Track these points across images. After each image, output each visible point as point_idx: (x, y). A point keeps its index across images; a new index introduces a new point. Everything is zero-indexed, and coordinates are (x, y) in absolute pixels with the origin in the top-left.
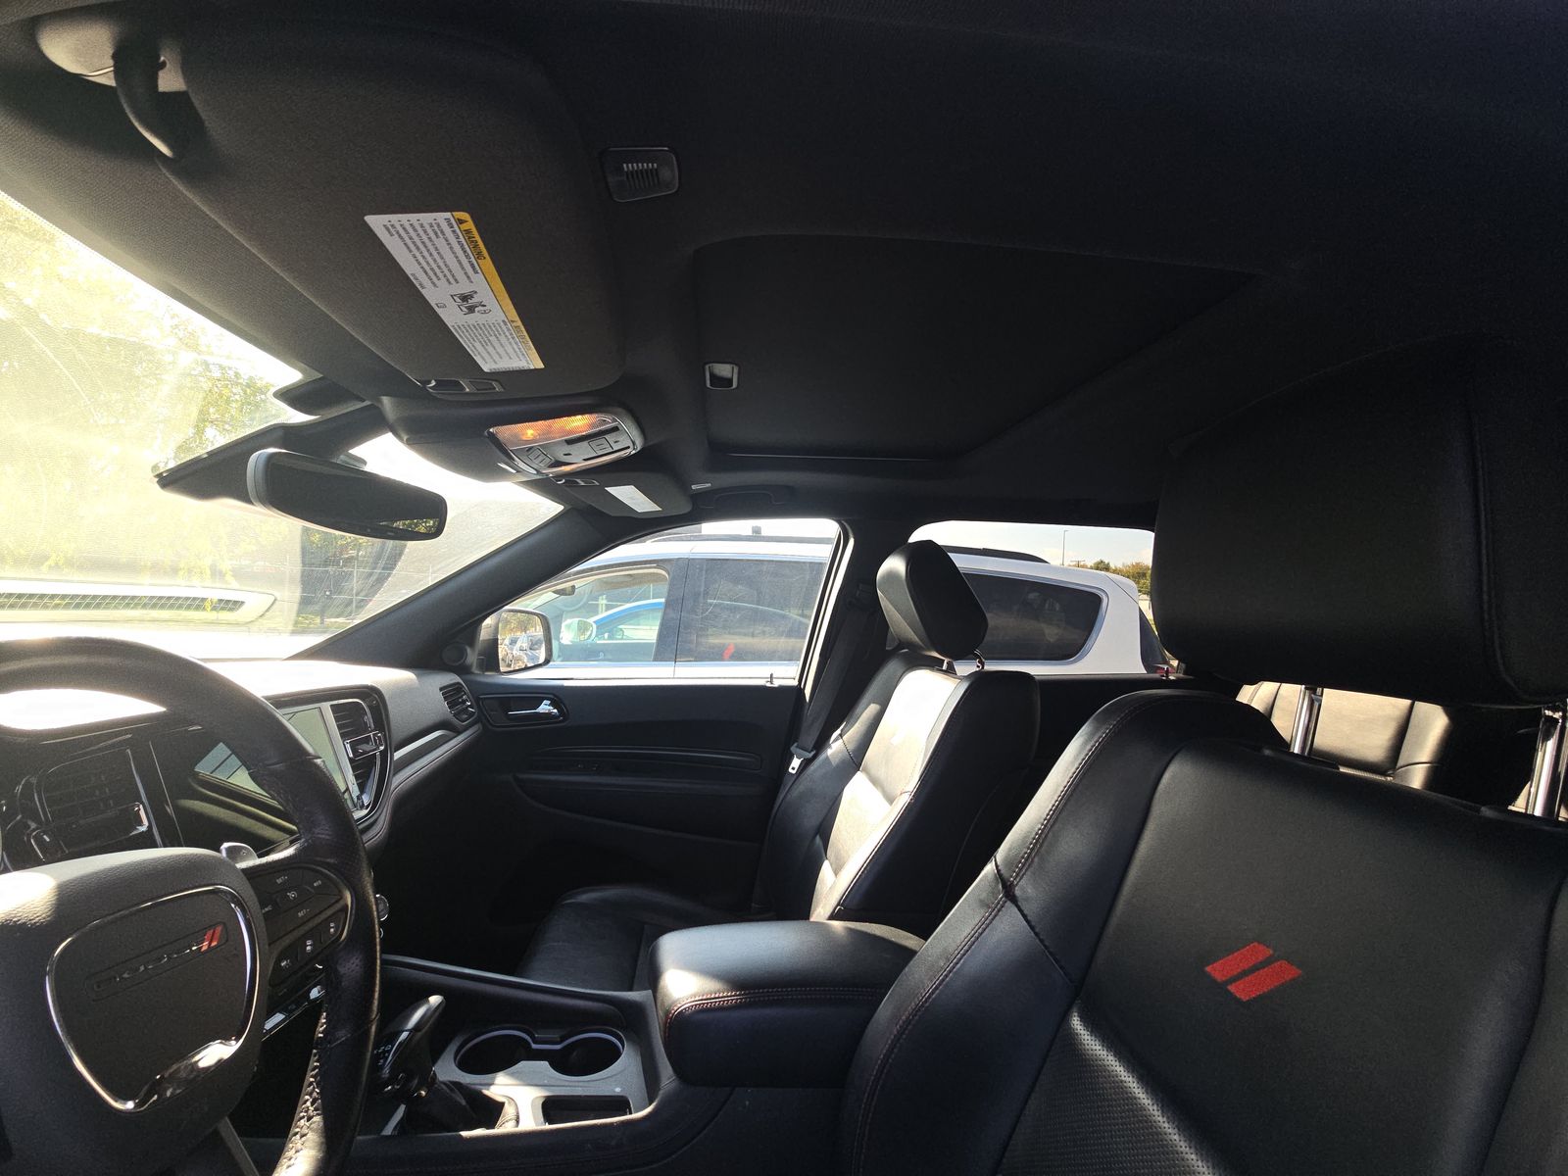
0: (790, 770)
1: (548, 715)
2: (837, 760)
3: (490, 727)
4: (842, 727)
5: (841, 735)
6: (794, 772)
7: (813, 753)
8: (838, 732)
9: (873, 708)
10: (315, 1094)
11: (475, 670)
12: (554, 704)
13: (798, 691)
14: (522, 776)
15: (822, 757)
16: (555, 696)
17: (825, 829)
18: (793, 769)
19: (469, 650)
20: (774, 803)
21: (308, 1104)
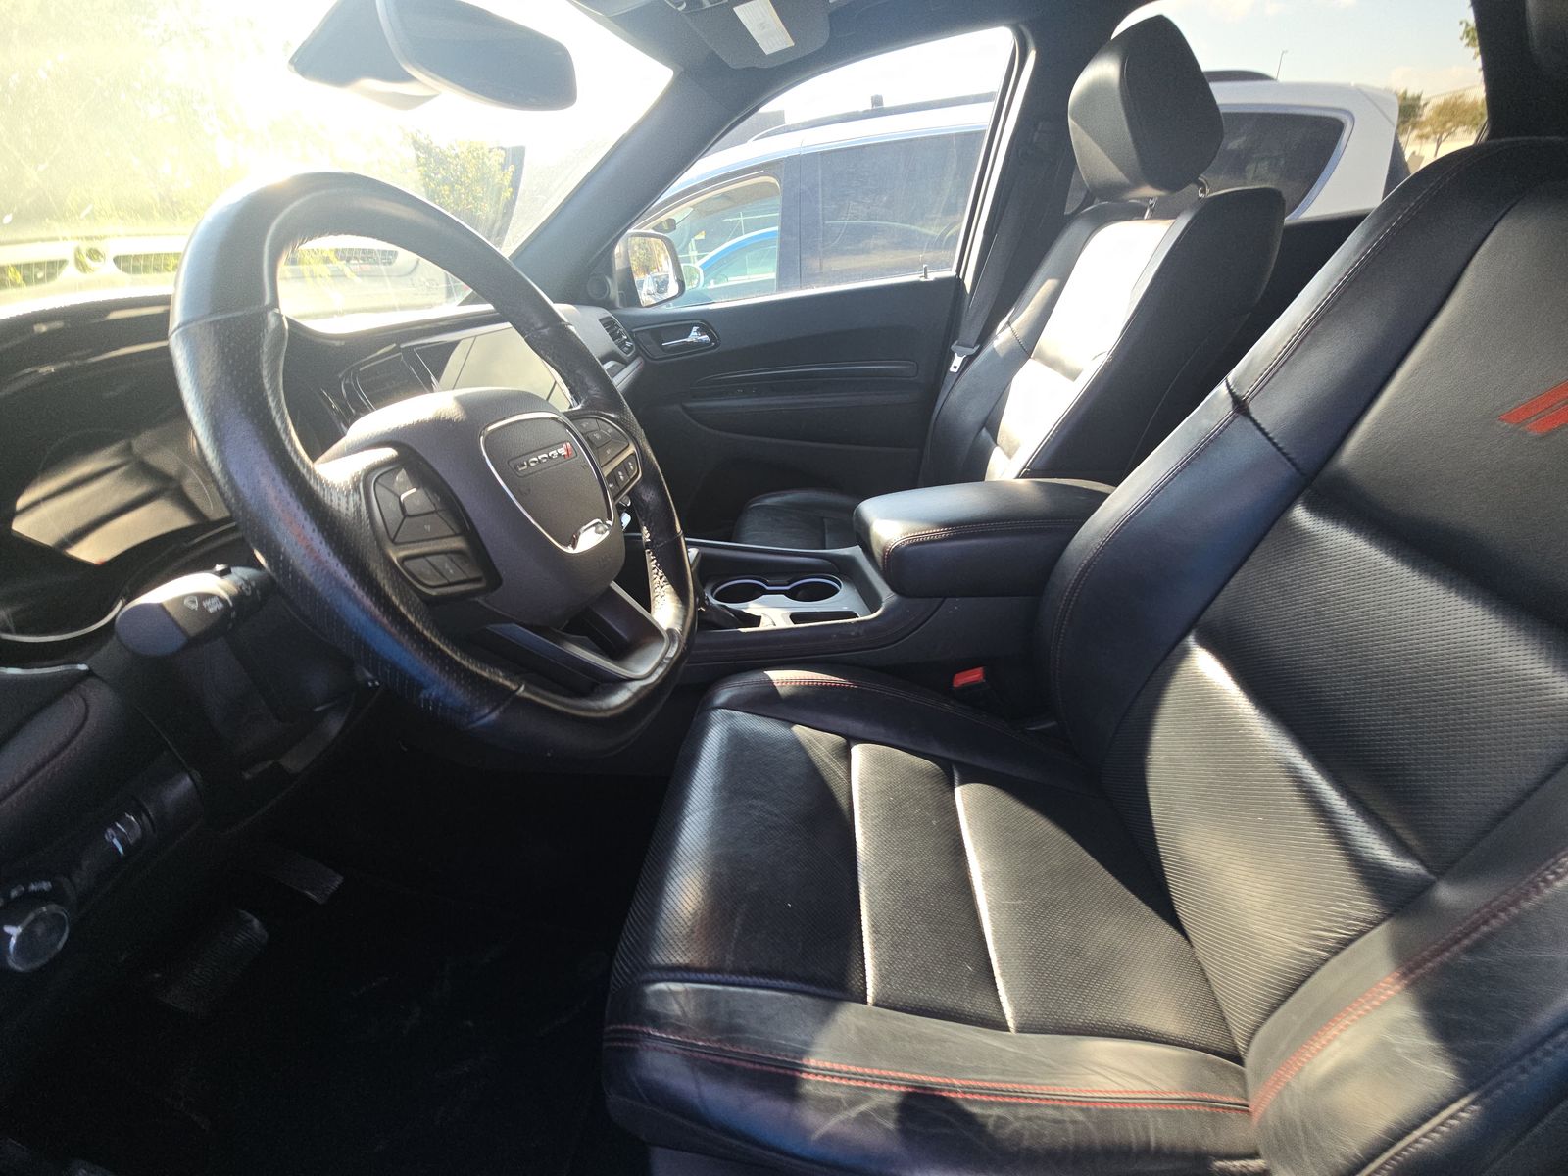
0: (952, 369)
1: (699, 344)
2: (1004, 352)
3: (650, 361)
4: (1009, 315)
5: (1009, 324)
6: (956, 371)
7: (976, 348)
8: (1006, 320)
9: (1049, 285)
10: (660, 574)
11: (618, 304)
12: (703, 330)
13: (957, 283)
14: (689, 405)
15: (987, 350)
16: (702, 321)
17: (991, 424)
18: (955, 367)
19: (609, 281)
20: (935, 405)
21: (658, 579)
